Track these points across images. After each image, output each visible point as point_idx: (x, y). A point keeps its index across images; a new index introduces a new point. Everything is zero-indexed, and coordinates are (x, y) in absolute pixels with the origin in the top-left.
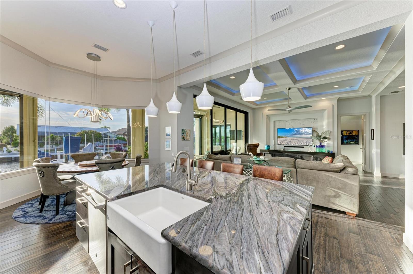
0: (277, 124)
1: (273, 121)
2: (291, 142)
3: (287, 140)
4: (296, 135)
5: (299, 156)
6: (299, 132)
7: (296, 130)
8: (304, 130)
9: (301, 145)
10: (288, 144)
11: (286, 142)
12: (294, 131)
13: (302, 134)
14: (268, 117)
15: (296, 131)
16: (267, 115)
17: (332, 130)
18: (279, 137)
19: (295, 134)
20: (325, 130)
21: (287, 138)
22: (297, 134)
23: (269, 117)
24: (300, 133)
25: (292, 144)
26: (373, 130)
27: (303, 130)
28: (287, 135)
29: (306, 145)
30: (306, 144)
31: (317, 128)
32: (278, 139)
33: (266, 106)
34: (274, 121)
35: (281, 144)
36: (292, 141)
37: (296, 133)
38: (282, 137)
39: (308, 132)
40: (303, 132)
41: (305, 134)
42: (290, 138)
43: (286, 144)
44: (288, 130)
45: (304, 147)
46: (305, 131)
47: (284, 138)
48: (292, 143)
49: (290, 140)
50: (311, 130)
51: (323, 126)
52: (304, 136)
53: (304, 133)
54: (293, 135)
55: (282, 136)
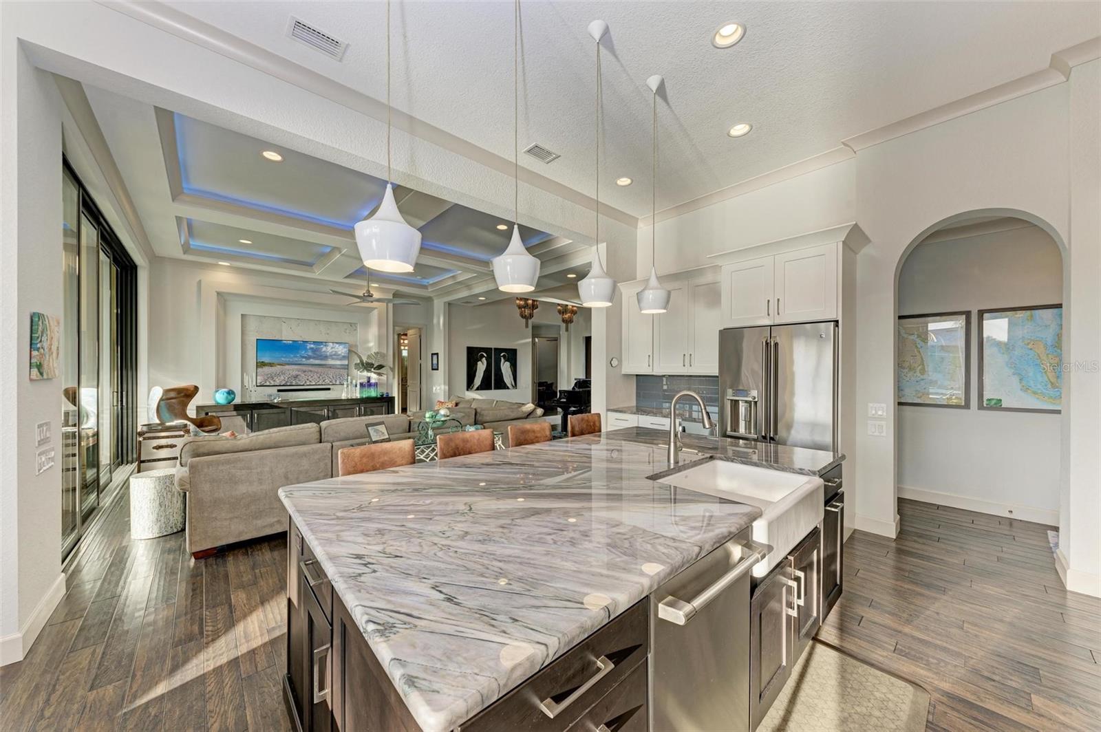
0: (252, 325)
1: (240, 316)
2: (296, 377)
3: (287, 372)
4: (311, 360)
5: (328, 410)
6: (318, 353)
7: (312, 346)
8: (332, 348)
9: (323, 383)
10: (288, 384)
11: (282, 378)
12: (306, 349)
13: (326, 358)
14: (223, 298)
15: (311, 348)
16: (218, 293)
17: (385, 352)
18: (260, 365)
19: (309, 358)
20: (374, 350)
21: (287, 367)
22: (314, 358)
23: (225, 301)
24: (321, 356)
25: (299, 383)
26: (437, 354)
27: (328, 349)
28: (288, 360)
29: (334, 383)
30: (336, 381)
31: (356, 346)
32: (259, 370)
33: (220, 263)
34: (242, 315)
35: (268, 384)
36: (299, 375)
37: (310, 354)
38: (271, 365)
39: (340, 353)
40: (328, 354)
41: (333, 359)
42: (296, 367)
43: (283, 383)
44: (290, 345)
45: (329, 389)
46: (333, 350)
47: (279, 366)
48: (299, 380)
49: (295, 373)
50: (346, 350)
51: (367, 341)
52: (331, 362)
53: (331, 356)
54: (304, 360)
55: (270, 362)
